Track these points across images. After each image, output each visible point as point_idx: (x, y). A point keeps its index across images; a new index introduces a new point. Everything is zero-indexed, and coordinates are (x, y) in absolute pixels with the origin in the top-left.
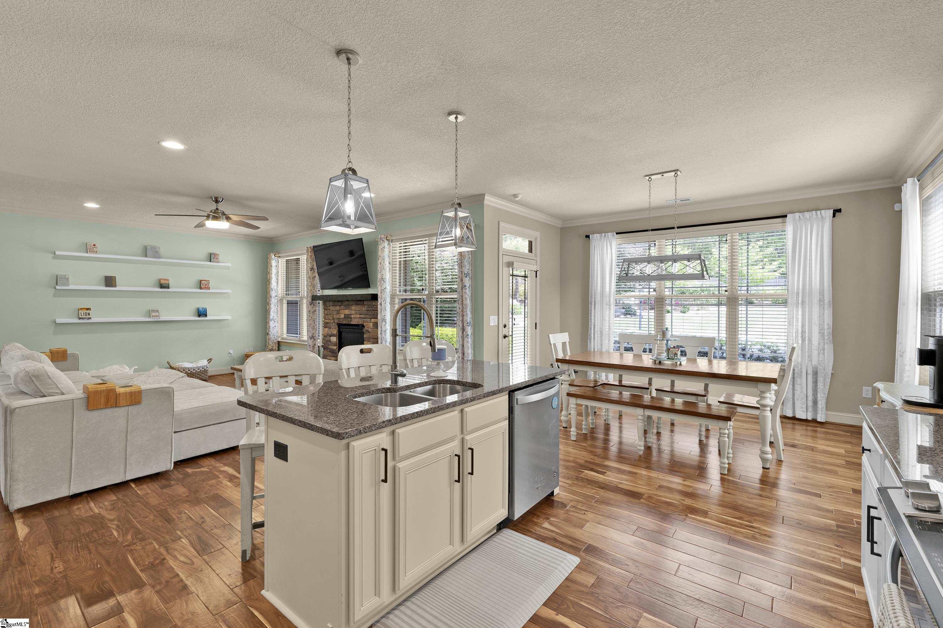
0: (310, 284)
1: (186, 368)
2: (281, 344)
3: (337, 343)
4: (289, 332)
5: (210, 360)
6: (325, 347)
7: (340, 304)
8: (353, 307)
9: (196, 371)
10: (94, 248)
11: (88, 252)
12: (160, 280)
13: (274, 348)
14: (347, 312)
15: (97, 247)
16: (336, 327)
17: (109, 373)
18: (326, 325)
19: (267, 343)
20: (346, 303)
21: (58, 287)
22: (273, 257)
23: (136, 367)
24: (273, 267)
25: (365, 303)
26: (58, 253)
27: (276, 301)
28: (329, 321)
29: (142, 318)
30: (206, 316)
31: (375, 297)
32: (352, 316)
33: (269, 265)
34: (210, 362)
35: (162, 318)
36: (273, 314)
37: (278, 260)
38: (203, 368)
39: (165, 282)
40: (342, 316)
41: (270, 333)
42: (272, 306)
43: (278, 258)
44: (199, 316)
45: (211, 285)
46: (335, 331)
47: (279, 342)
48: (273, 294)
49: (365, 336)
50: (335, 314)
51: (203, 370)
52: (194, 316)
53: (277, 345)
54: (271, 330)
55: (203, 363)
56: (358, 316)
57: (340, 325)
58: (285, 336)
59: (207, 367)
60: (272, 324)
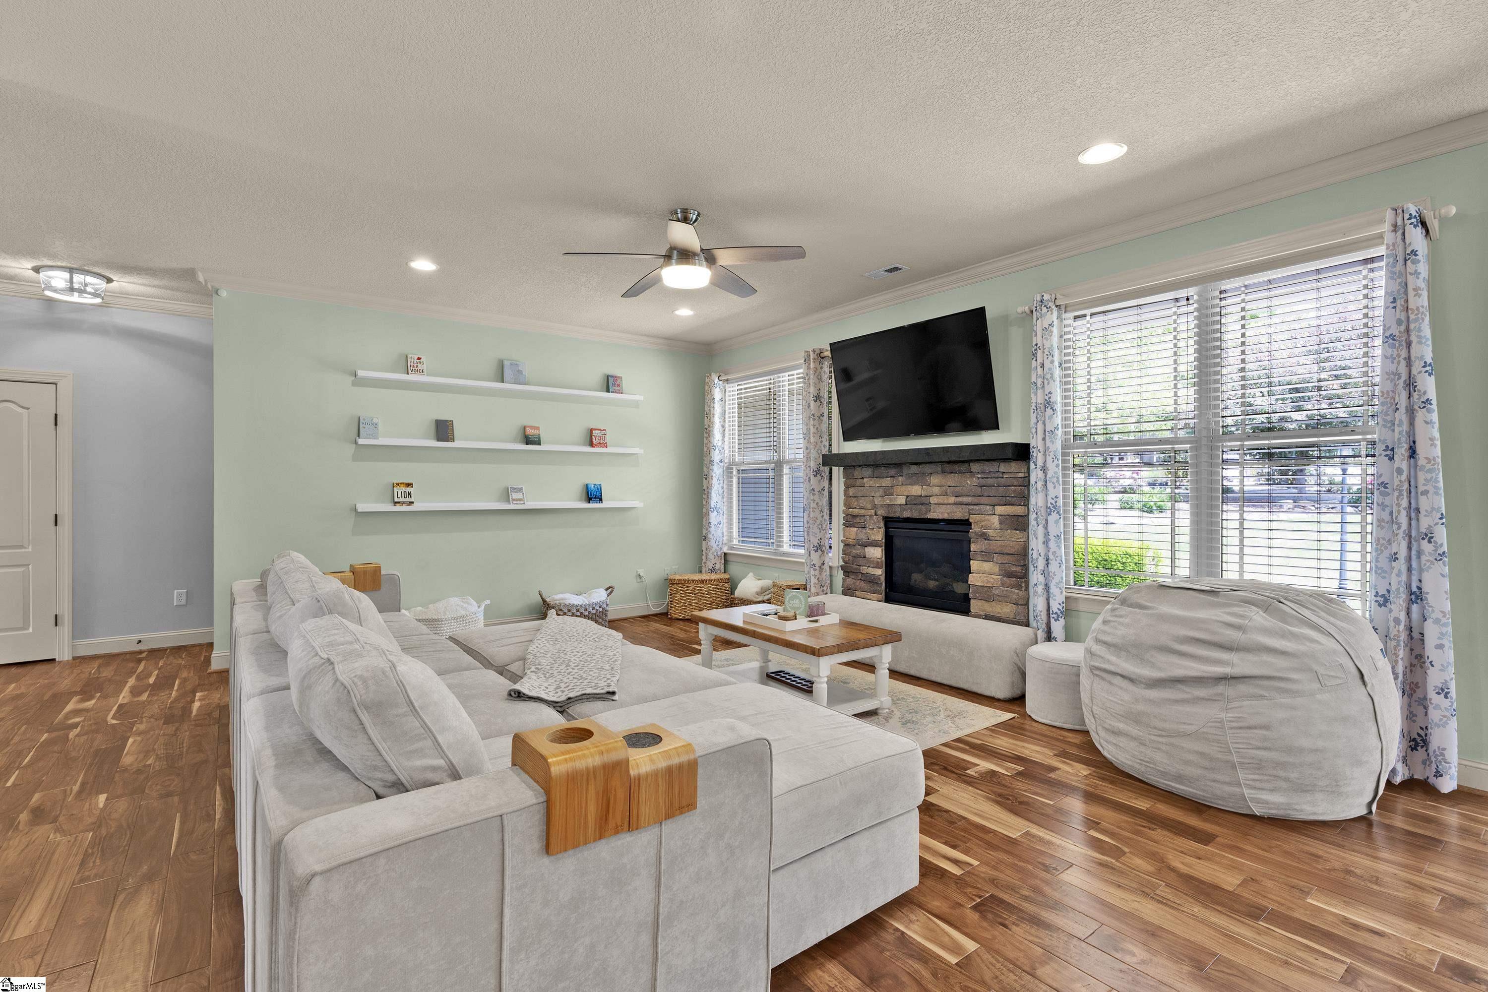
0: (812, 430)
1: (573, 605)
2: (729, 558)
3: (882, 562)
4: (745, 534)
5: (610, 589)
6: (847, 571)
7: (892, 472)
8: (935, 480)
9: (589, 612)
10: (419, 365)
11: (410, 371)
12: (525, 427)
13: (718, 566)
14: (916, 490)
15: (422, 363)
16: (882, 525)
17: (445, 613)
18: (850, 521)
19: (704, 557)
20: (914, 469)
21: (361, 441)
22: (716, 380)
23: (488, 602)
24: (716, 401)
25: (975, 467)
26: (361, 373)
27: (721, 470)
28: (862, 512)
29: (497, 504)
30: (601, 500)
31: (1022, 452)
32: (933, 500)
33: (707, 398)
34: (611, 592)
35: (530, 505)
36: (716, 498)
37: (724, 387)
38: (600, 607)
39: (533, 431)
40: (902, 500)
41: (710, 536)
42: (715, 482)
43: (725, 384)
44: (589, 500)
45: (608, 439)
46: (879, 535)
47: (725, 554)
48: (716, 456)
49: (973, 547)
50: (878, 494)
51: (601, 610)
52: (580, 500)
53: (723, 561)
54: (712, 529)
55: (599, 596)
56: (952, 500)
57: (889, 522)
58: (735, 542)
59: (607, 605)
60: (714, 518)
